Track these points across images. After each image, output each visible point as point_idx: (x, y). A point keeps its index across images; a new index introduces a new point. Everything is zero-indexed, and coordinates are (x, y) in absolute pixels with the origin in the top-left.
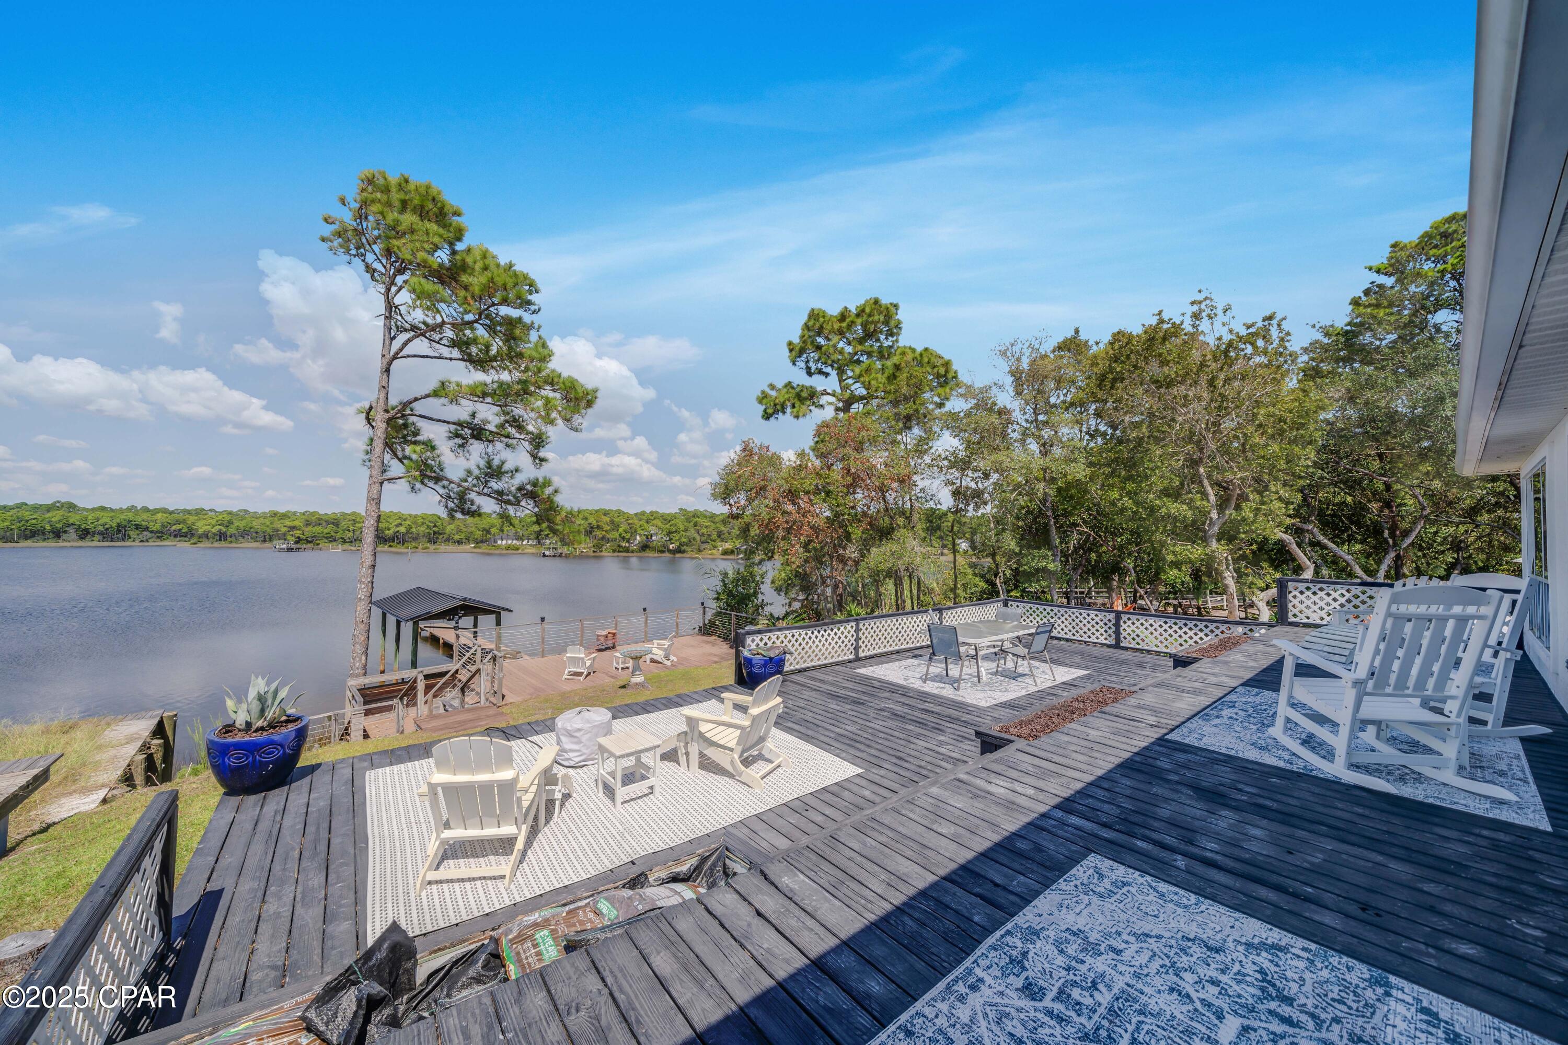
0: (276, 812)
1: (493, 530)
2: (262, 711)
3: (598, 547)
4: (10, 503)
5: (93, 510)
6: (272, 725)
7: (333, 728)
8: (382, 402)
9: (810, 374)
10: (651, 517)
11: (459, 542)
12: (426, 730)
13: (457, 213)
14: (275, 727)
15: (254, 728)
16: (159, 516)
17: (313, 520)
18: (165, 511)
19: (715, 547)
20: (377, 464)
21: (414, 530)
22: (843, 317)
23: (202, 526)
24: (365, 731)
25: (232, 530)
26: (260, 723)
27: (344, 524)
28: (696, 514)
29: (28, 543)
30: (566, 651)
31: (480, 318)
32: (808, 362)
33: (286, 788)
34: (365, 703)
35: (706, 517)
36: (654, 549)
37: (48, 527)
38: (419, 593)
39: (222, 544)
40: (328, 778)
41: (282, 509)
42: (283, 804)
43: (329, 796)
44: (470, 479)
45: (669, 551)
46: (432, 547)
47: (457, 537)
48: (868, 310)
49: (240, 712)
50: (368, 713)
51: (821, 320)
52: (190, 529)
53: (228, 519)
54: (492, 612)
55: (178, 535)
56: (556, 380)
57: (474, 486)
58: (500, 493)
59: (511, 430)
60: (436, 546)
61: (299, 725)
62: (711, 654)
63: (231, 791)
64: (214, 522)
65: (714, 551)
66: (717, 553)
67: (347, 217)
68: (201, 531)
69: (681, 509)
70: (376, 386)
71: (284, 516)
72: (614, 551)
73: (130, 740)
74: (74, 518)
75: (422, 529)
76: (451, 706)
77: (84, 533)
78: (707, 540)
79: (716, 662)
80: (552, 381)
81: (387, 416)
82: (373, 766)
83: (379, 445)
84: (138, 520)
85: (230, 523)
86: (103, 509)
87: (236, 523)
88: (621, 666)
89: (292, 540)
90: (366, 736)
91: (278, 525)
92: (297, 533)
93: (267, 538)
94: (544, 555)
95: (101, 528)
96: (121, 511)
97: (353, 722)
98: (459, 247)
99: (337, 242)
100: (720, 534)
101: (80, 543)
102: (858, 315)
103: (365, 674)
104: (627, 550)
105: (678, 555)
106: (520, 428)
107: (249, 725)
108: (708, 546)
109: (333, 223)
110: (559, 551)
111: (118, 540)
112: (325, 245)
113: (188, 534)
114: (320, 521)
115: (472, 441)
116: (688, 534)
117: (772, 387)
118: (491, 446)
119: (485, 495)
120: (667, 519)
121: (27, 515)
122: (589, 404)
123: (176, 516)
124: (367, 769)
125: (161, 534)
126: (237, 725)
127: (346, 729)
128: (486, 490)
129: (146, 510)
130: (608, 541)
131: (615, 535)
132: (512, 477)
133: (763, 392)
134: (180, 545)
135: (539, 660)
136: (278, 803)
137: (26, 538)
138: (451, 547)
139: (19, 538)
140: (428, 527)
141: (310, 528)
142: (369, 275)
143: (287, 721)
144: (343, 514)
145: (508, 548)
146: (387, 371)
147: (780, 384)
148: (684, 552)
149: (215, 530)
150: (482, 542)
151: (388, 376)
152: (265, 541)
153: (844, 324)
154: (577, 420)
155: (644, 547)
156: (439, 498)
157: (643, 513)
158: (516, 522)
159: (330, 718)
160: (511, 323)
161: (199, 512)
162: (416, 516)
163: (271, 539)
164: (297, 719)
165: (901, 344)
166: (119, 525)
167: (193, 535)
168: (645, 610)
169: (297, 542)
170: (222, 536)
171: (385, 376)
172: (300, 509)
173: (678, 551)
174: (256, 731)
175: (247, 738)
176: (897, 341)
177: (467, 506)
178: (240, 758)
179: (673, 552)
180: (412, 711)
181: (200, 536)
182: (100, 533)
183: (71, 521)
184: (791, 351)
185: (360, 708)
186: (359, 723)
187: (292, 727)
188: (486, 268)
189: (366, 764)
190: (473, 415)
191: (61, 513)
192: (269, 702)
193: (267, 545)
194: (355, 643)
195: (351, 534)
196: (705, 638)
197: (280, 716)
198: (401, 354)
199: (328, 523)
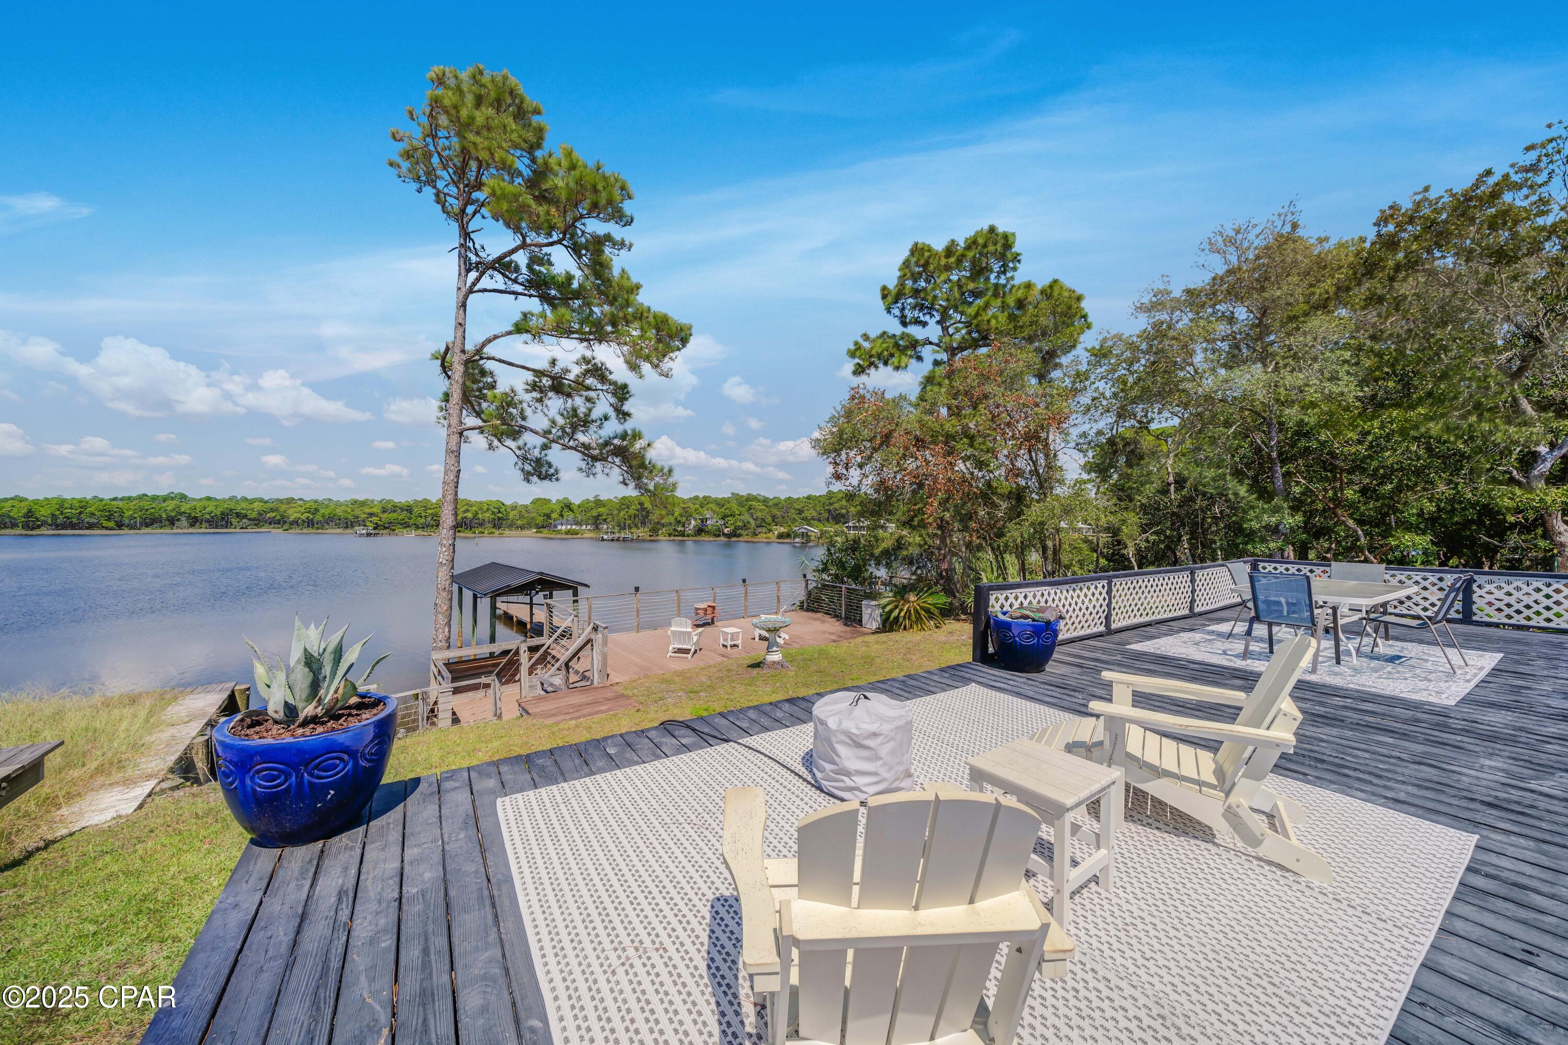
0: (341, 894)
1: (554, 516)
2: (315, 686)
3: (655, 531)
4: (134, 495)
5: (201, 500)
6: (333, 714)
7: (420, 709)
8: (459, 342)
9: (904, 324)
10: (705, 502)
11: (522, 528)
12: (535, 715)
13: (537, 112)
14: (337, 717)
15: (302, 717)
16: (256, 504)
17: (389, 507)
18: (261, 500)
19: (770, 531)
20: (454, 421)
21: (480, 516)
22: (949, 251)
23: (293, 515)
24: (454, 713)
25: (318, 517)
26: (309, 710)
27: (416, 510)
28: (750, 498)
29: (148, 530)
30: (670, 625)
31: (564, 239)
32: (903, 309)
33: (361, 829)
34: (454, 680)
35: (759, 501)
36: (708, 533)
37: (164, 516)
38: (494, 567)
39: (311, 530)
40: (431, 810)
41: (361, 497)
42: (353, 871)
43: (437, 857)
44: (554, 431)
45: (724, 534)
46: (497, 532)
47: (519, 522)
48: (981, 241)
49: (274, 685)
50: (456, 691)
51: (927, 254)
52: (283, 516)
53: (314, 508)
54: (569, 587)
55: (271, 522)
56: (645, 315)
57: (560, 437)
58: (587, 447)
59: (590, 381)
60: (500, 531)
61: (381, 713)
62: (824, 632)
63: (262, 840)
64: (302, 510)
65: (770, 535)
66: (773, 536)
67: (415, 132)
68: (292, 518)
69: (733, 494)
70: (453, 323)
71: (363, 504)
72: (670, 535)
73: (192, 718)
74: (185, 507)
75: (487, 515)
76: (551, 685)
77: (194, 521)
78: (762, 523)
79: (835, 641)
80: (641, 315)
81: (464, 357)
82: (504, 788)
83: (456, 397)
84: (239, 508)
85: (317, 510)
86: (209, 499)
87: (322, 511)
88: (729, 643)
89: (371, 526)
90: (456, 720)
91: (357, 512)
92: (375, 519)
93: (348, 524)
94: (603, 540)
95: (207, 516)
96: (224, 501)
97: (440, 700)
98: (539, 154)
99: (405, 165)
100: (774, 517)
101: (191, 530)
102: (968, 248)
103: (449, 647)
104: (683, 534)
105: (734, 539)
106: (603, 378)
107: (291, 711)
108: (764, 530)
109: (401, 140)
110: (617, 535)
111: (222, 527)
112: (394, 171)
113: (281, 522)
114: (395, 508)
115: (550, 394)
116: (742, 517)
117: (866, 337)
118: (570, 401)
119: (571, 448)
120: (720, 503)
121: (146, 505)
122: (684, 341)
123: (271, 505)
124: (494, 794)
125: (259, 521)
126: (270, 711)
127: (432, 711)
128: (572, 443)
129: (245, 499)
130: (663, 526)
131: (671, 519)
132: (600, 427)
133: (856, 343)
134: (274, 531)
135: (633, 635)
136: (346, 869)
137: (147, 526)
138: (514, 533)
139: (141, 524)
140: (493, 513)
141: (386, 515)
142: (439, 207)
143: (360, 706)
144: (416, 502)
145: (568, 532)
146: (464, 305)
147: (873, 335)
148: (740, 535)
149: (304, 517)
150: (543, 527)
151: (465, 311)
152: (347, 527)
153: (952, 260)
154: (666, 364)
155: (700, 531)
156: (516, 459)
157: (696, 498)
158: (575, 508)
159: (416, 697)
160: (599, 242)
161: (290, 501)
162: (481, 503)
163: (352, 526)
164: (379, 702)
165: (1016, 282)
166: (222, 513)
167: (285, 522)
168: (744, 581)
169: (375, 528)
170: (310, 523)
171: (461, 312)
172: (378, 498)
173: (734, 534)
174: (304, 724)
175: (288, 739)
176: (1012, 278)
177: (544, 470)
178: (273, 778)
179: (728, 536)
180: (511, 691)
181: (292, 523)
182: (208, 521)
183: (183, 510)
184: (884, 297)
185: (448, 686)
186: (448, 703)
187: (369, 717)
188: (573, 167)
189: (492, 783)
190: (553, 362)
191: (174, 502)
192: (327, 670)
193: (349, 531)
194: (437, 613)
195: (423, 520)
196: (810, 614)
197: (346, 697)
198: (476, 288)
199: (402, 509)
